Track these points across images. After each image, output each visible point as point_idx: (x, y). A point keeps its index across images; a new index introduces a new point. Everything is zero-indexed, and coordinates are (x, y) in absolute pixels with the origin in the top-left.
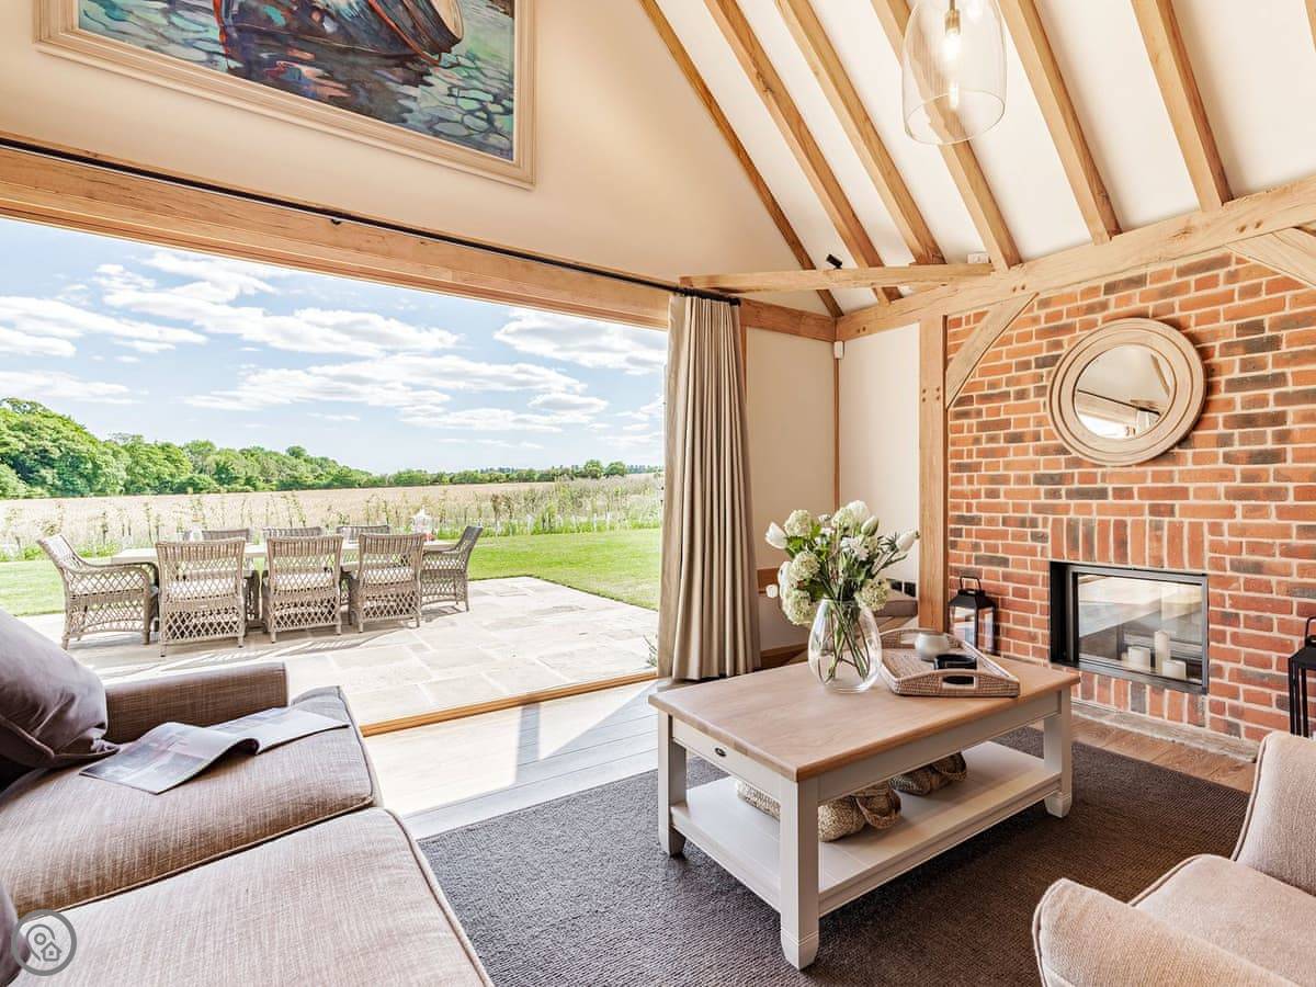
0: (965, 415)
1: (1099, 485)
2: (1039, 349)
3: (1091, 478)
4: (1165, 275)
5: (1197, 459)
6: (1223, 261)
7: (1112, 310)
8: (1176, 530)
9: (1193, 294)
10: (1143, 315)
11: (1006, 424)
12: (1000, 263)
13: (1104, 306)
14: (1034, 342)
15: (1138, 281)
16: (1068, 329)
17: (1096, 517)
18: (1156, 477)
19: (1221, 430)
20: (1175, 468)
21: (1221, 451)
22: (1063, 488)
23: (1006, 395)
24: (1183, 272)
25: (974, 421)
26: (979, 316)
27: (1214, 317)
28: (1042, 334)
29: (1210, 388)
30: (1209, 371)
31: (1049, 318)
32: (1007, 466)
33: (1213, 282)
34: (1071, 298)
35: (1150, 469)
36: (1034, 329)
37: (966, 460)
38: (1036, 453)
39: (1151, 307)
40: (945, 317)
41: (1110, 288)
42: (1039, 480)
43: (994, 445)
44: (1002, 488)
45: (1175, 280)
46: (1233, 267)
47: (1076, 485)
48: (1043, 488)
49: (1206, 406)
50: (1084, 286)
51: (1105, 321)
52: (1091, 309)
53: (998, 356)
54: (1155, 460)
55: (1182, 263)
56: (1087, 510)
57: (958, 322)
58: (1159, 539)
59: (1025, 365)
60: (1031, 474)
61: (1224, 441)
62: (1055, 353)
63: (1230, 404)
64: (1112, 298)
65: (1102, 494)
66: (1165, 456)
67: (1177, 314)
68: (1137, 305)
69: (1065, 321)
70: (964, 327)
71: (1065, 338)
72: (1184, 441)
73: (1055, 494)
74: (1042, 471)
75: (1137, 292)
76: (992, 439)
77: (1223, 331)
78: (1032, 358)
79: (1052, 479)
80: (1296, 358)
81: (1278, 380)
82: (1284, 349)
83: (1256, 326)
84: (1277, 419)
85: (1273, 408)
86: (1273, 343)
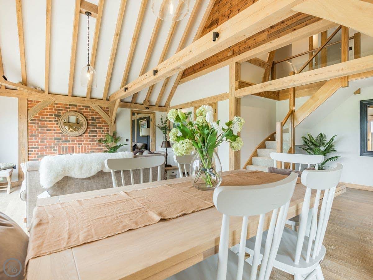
0: (34, 123)
1: (68, 140)
2: (55, 112)
3: (67, 139)
4: (80, 106)
5: (85, 136)
7: (71, 109)
9: (84, 110)
10: (76, 111)
11: (46, 127)
13: (69, 108)
16: (61, 110)
17: (68, 146)
18: (79, 139)
19: (89, 132)
20: (82, 137)
21: (89, 135)
22: (61, 141)
23: (46, 121)
24: (83, 106)
25: (36, 125)
26: (38, 102)
27: (88, 115)
28: (55, 110)
29: (88, 125)
30: (88, 123)
31: (57, 107)
32: (47, 136)
33: (87, 109)
34: (62, 104)
35: (78, 137)
36: (54, 108)
37: (34, 134)
38: (54, 133)
39: (78, 110)
40: (28, 99)
41: (70, 105)
42: (55, 139)
43: (43, 131)
44: (45, 140)
45: (82, 107)
46: (90, 108)
47: (64, 140)
49: (87, 128)
50: (65, 103)
51: (70, 111)
52: (67, 108)
53: (44, 112)
56: (66, 144)
57: (31, 101)
58: (79, 149)
60: (53, 137)
61: (89, 133)
62: (59, 114)
63: (90, 128)
64: (71, 107)
66: (81, 135)
67: (83, 113)
68: (75, 109)
69: (61, 108)
70: (34, 103)
71: (61, 112)
72: (84, 133)
73: (59, 142)
74: (56, 137)
75: (75, 107)
77: (89, 117)
78: (53, 114)
79: (58, 139)
80: (98, 123)
81: (96, 126)
82: (97, 122)
83: (93, 118)
84: (96, 131)
85: (95, 129)
86: (95, 120)
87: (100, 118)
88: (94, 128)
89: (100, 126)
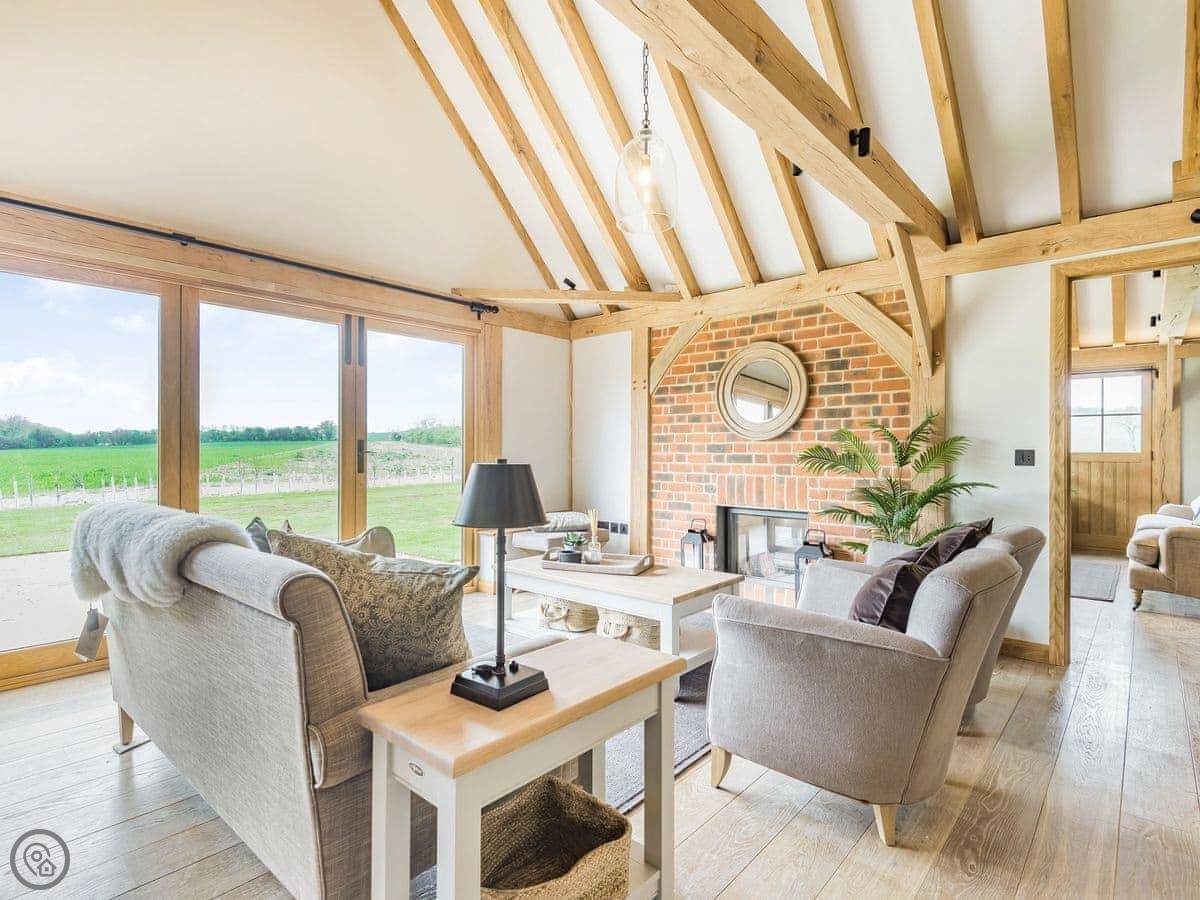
0: (662, 401)
1: (747, 453)
2: (710, 357)
3: (741, 448)
4: (786, 314)
5: (804, 437)
6: (818, 309)
7: (756, 334)
8: (791, 483)
9: (803, 329)
10: (773, 340)
11: (689, 409)
12: (686, 294)
13: (751, 331)
14: (708, 352)
15: (771, 317)
16: (728, 344)
17: (745, 475)
18: (781, 448)
19: (816, 419)
20: (792, 443)
21: (817, 432)
22: (726, 455)
23: (689, 388)
24: (798, 313)
25: (669, 406)
26: (673, 330)
27: (813, 345)
28: (713, 347)
29: (811, 391)
30: (811, 380)
31: (718, 336)
32: (690, 439)
33: (814, 322)
34: (731, 323)
35: (776, 443)
36: (708, 342)
37: (663, 434)
38: (709, 430)
39: (779, 334)
40: (650, 329)
41: (755, 319)
42: (711, 449)
43: (682, 424)
44: (687, 454)
45: (793, 318)
46: (824, 314)
47: (734, 453)
48: (713, 454)
49: (808, 403)
50: (740, 316)
51: (753, 341)
52: (743, 332)
53: (685, 360)
54: (780, 437)
55: (796, 307)
56: (740, 470)
57: (658, 333)
58: (781, 490)
59: (702, 368)
60: (706, 445)
61: (818, 425)
62: (721, 361)
63: (821, 402)
64: (757, 326)
65: (748, 459)
66: (785, 435)
67: (793, 341)
68: (770, 333)
69: (727, 339)
70: (662, 337)
71: (728, 351)
72: (796, 425)
73: (720, 459)
74: (712, 443)
75: (771, 323)
76: (681, 419)
77: (818, 355)
78: (707, 363)
79: (718, 448)
80: (856, 375)
81: (847, 388)
82: (850, 369)
83: (836, 353)
84: (846, 413)
85: (844, 406)
86: (844, 365)
87: (863, 351)
88: (838, 401)
89: (866, 387)
